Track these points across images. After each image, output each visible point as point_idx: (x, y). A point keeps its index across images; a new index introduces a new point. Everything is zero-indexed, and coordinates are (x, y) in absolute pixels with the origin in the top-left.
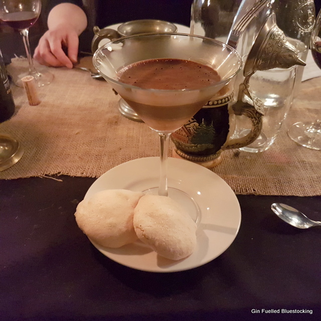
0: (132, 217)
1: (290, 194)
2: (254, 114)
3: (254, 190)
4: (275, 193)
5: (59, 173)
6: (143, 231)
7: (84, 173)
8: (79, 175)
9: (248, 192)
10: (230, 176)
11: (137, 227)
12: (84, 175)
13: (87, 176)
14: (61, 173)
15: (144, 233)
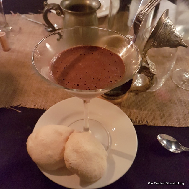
0: (63, 150)
1: (170, 125)
2: (150, 74)
3: (147, 122)
4: (160, 124)
5: (20, 105)
6: (70, 164)
7: (36, 106)
8: (33, 107)
9: (143, 123)
10: (132, 111)
11: (66, 160)
12: (36, 107)
13: (38, 108)
14: (21, 106)
15: (71, 165)
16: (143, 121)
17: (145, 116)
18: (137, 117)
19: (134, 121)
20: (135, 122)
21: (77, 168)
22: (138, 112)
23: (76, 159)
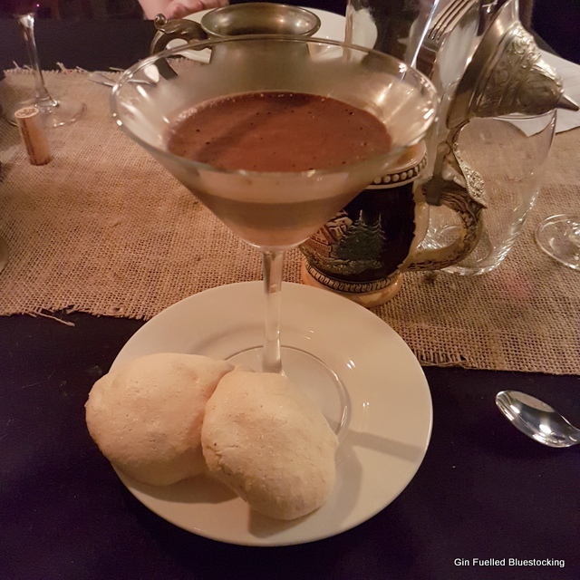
2: (467, 205)
3: (463, 358)
4: (505, 365)
5: (71, 307)
6: (220, 456)
7: (121, 310)
8: (110, 312)
9: (451, 361)
11: (208, 447)
12: (121, 312)
13: (127, 315)
14: (74, 309)
15: (221, 460)
16: (449, 354)
17: (454, 340)
18: (431, 345)
19: (422, 357)
20: (424, 358)
21: (241, 471)
22: (433, 330)
23: (238, 443)
